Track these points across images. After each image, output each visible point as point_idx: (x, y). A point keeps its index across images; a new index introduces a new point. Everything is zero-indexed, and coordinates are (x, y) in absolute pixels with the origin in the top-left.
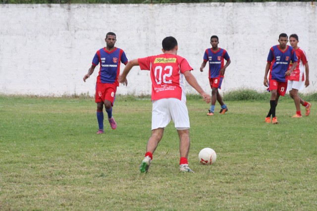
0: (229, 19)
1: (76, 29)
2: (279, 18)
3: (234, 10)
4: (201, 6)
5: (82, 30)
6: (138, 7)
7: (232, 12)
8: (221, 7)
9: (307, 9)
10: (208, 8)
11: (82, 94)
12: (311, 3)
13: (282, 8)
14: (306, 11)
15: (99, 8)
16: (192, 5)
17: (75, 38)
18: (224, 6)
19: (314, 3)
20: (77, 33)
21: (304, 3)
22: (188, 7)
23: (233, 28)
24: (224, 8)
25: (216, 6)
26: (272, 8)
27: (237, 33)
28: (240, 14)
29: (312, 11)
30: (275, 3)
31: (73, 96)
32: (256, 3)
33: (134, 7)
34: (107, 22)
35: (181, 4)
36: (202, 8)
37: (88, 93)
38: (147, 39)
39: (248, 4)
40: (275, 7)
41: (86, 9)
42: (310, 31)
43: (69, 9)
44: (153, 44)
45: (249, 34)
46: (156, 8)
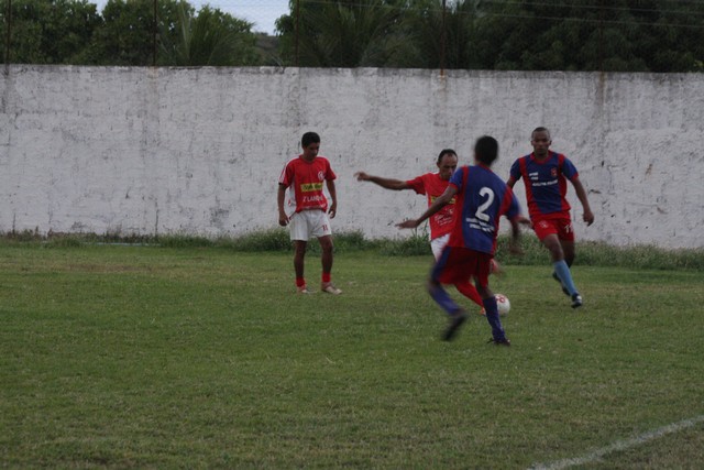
0: (292, 99)
1: (19, 110)
2: (382, 98)
3: (302, 80)
4: (241, 72)
5: (28, 112)
6: (130, 71)
7: (296, 85)
8: (277, 75)
9: (433, 81)
10: (255, 76)
11: (26, 231)
12: (439, 71)
13: (388, 80)
14: (430, 86)
15: (60, 72)
16: (225, 70)
17: (16, 128)
18: (283, 73)
19: (445, 71)
20: (20, 118)
21: (427, 70)
22: (219, 74)
23: (298, 114)
24: (284, 77)
25: (268, 72)
26: (370, 79)
27: (306, 124)
28: (312, 89)
29: (441, 87)
30: (376, 69)
31: (9, 233)
32: (340, 69)
33: (122, 71)
34: (73, 99)
35: (206, 69)
36: (243, 76)
37: (37, 229)
38: (145, 131)
39: (328, 70)
40: (375, 77)
41: (36, 73)
42: (436, 124)
43: (7, 74)
44: (154, 141)
45: (327, 127)
46: (161, 75)
